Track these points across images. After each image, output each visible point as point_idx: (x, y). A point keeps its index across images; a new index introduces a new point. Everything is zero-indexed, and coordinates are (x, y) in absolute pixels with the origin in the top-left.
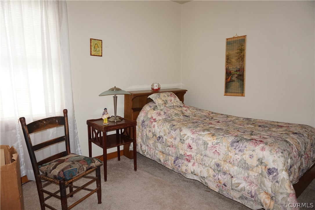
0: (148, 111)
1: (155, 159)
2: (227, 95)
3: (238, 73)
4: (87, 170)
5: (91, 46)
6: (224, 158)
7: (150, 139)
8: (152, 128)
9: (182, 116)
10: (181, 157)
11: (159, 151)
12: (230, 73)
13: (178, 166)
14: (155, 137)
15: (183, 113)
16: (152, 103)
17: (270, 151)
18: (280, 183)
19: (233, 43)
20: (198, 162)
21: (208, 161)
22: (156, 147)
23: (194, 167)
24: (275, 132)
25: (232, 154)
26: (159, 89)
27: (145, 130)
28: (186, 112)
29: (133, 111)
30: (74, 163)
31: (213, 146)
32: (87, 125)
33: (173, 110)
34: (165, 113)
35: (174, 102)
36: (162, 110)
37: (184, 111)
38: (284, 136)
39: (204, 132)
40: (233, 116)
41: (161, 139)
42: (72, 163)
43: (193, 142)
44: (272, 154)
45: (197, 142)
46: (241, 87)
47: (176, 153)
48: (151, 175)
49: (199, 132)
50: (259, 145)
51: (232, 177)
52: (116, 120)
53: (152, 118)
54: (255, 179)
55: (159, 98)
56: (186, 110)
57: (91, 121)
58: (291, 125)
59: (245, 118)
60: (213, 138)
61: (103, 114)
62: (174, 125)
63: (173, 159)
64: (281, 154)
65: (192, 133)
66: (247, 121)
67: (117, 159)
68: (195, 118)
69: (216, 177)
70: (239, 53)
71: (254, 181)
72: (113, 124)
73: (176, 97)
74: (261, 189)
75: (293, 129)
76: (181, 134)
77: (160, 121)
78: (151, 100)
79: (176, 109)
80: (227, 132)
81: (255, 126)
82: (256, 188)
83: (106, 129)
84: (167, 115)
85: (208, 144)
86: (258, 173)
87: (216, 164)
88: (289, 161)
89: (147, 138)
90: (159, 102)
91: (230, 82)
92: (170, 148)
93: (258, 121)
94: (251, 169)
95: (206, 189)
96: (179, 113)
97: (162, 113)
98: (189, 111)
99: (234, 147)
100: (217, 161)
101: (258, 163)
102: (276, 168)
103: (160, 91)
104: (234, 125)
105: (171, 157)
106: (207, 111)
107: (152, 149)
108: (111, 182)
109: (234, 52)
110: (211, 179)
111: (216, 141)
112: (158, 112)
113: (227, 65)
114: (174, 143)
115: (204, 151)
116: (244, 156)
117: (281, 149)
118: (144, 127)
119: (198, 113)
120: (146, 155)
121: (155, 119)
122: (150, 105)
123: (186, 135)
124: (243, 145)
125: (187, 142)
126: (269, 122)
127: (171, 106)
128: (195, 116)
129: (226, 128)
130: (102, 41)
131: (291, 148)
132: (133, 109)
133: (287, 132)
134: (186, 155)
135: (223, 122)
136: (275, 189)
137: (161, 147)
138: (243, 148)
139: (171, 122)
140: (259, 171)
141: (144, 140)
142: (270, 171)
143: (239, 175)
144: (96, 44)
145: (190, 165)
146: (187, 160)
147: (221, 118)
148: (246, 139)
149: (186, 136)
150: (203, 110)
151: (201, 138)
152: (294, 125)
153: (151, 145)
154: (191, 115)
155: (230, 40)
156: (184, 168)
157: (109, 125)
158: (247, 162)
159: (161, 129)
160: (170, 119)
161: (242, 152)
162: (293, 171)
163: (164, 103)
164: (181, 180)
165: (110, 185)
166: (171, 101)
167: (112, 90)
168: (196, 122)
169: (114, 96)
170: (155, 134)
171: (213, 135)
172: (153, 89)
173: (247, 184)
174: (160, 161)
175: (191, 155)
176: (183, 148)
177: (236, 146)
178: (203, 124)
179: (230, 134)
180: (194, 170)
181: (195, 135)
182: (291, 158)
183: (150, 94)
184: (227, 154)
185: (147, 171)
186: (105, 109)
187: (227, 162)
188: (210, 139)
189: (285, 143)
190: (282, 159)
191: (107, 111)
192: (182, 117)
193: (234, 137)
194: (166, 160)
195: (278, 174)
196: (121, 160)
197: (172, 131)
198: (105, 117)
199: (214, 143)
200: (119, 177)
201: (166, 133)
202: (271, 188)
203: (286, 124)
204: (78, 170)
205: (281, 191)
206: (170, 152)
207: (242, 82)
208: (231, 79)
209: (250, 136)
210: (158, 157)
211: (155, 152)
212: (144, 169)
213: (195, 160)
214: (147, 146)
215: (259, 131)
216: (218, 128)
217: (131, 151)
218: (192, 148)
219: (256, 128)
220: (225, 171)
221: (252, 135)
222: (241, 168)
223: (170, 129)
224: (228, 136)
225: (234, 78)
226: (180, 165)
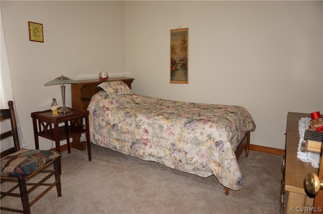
0: (99, 100)
1: (110, 147)
2: (172, 82)
3: (182, 62)
4: (46, 163)
5: (30, 29)
6: (178, 138)
7: (104, 128)
8: (106, 116)
9: (133, 103)
10: (138, 142)
11: (114, 138)
12: (175, 62)
13: (135, 150)
14: (109, 125)
15: (133, 101)
16: (102, 92)
17: (217, 127)
18: (225, 152)
19: (177, 34)
20: (155, 144)
21: (164, 142)
22: (110, 135)
23: (151, 150)
24: (217, 112)
25: (185, 134)
26: (107, 77)
27: (98, 119)
28: (136, 100)
29: (82, 101)
30: (31, 158)
31: (168, 129)
32: (32, 118)
33: (124, 98)
34: (117, 101)
35: (124, 90)
36: (113, 99)
37: (135, 99)
38: (225, 115)
39: (159, 116)
40: (180, 102)
41: (116, 127)
42: (28, 158)
43: (149, 126)
44: (218, 130)
45: (153, 126)
46: (185, 75)
47: (132, 138)
48: (107, 163)
49: (154, 117)
50: (207, 123)
51: (186, 153)
52: (65, 111)
53: (104, 107)
54: (205, 152)
55: (109, 86)
56: (136, 98)
57: (36, 113)
58: (228, 107)
59: (190, 103)
60: (168, 121)
61: (52, 105)
62: (128, 113)
63: (130, 144)
64: (225, 129)
65: (147, 118)
66: (193, 106)
67: (67, 151)
68: (146, 105)
69: (172, 155)
70: (182, 43)
71: (205, 154)
72: (62, 116)
73: (125, 86)
74: (210, 160)
75: (229, 109)
76: (137, 120)
77: (113, 110)
78: (101, 89)
79: (127, 97)
80: (179, 115)
81: (200, 109)
82: (206, 159)
83: (58, 120)
84: (119, 103)
85: (163, 127)
86: (208, 147)
87: (172, 144)
88: (231, 134)
89: (100, 127)
90: (109, 90)
91: (175, 70)
92: (126, 135)
93: (202, 105)
94: (202, 144)
95: (161, 169)
96: (130, 101)
97: (114, 101)
98: (139, 99)
99: (187, 127)
100: (173, 141)
101: (207, 138)
102: (222, 141)
103: (109, 80)
104: (183, 109)
105: (127, 143)
106: (155, 98)
107: (106, 138)
108: (67, 175)
109: (178, 43)
110: (167, 157)
111: (171, 124)
112: (110, 101)
113: (172, 54)
114: (129, 129)
115: (160, 134)
116: (196, 134)
117: (225, 125)
118: (96, 117)
119: (147, 100)
120: (100, 144)
121: (108, 108)
122: (100, 94)
123: (142, 120)
124: (194, 125)
125: (143, 127)
126: (210, 105)
127: (121, 95)
128: (146, 103)
129: (177, 112)
130: (42, 24)
131: (231, 124)
132: (82, 99)
133: (226, 112)
134: (143, 139)
135: (172, 107)
136: (222, 157)
137: (116, 135)
138: (195, 127)
139: (125, 109)
140: (208, 145)
141: (97, 129)
142: (217, 144)
143: (192, 151)
144: (35, 28)
145: (147, 148)
146: (144, 143)
147: (170, 103)
148: (196, 120)
149: (142, 122)
150: (152, 97)
151: (156, 122)
152: (230, 107)
153: (105, 133)
154: (142, 102)
155: (174, 31)
156: (141, 152)
157: (60, 117)
158: (198, 139)
159: (115, 117)
160: (122, 107)
161: (194, 131)
162: (233, 142)
163: (115, 91)
164: (137, 164)
165: (66, 178)
166: (121, 89)
167: (59, 79)
168: (149, 109)
169: (61, 85)
170: (108, 122)
171: (168, 119)
172: (101, 78)
173: (199, 157)
174: (116, 148)
175: (148, 139)
176: (139, 133)
177: (189, 126)
178: (156, 110)
179: (182, 116)
180: (152, 152)
181: (150, 120)
182: (232, 132)
183: (100, 83)
184: (181, 134)
185: (102, 160)
186: (54, 99)
187: (181, 141)
188: (165, 122)
189: (226, 120)
190: (226, 133)
191: (56, 102)
192: (133, 105)
193: (186, 119)
194: (122, 147)
195: (223, 145)
196: (71, 152)
197: (127, 118)
198: (54, 108)
199: (169, 126)
200: (74, 169)
201: (121, 120)
202: (219, 157)
203: (224, 106)
204: (37, 164)
205: (227, 158)
206: (126, 138)
207: (186, 71)
208: (175, 68)
209: (199, 117)
210: (113, 144)
211: (110, 140)
212: (99, 158)
213: (152, 143)
214: (101, 135)
215: (205, 113)
216: (170, 112)
217: (81, 142)
218: (148, 132)
219: (201, 110)
220: (180, 149)
221: (201, 116)
222: (193, 145)
223: (125, 117)
224: (181, 119)
225: (178, 67)
226: (137, 149)
